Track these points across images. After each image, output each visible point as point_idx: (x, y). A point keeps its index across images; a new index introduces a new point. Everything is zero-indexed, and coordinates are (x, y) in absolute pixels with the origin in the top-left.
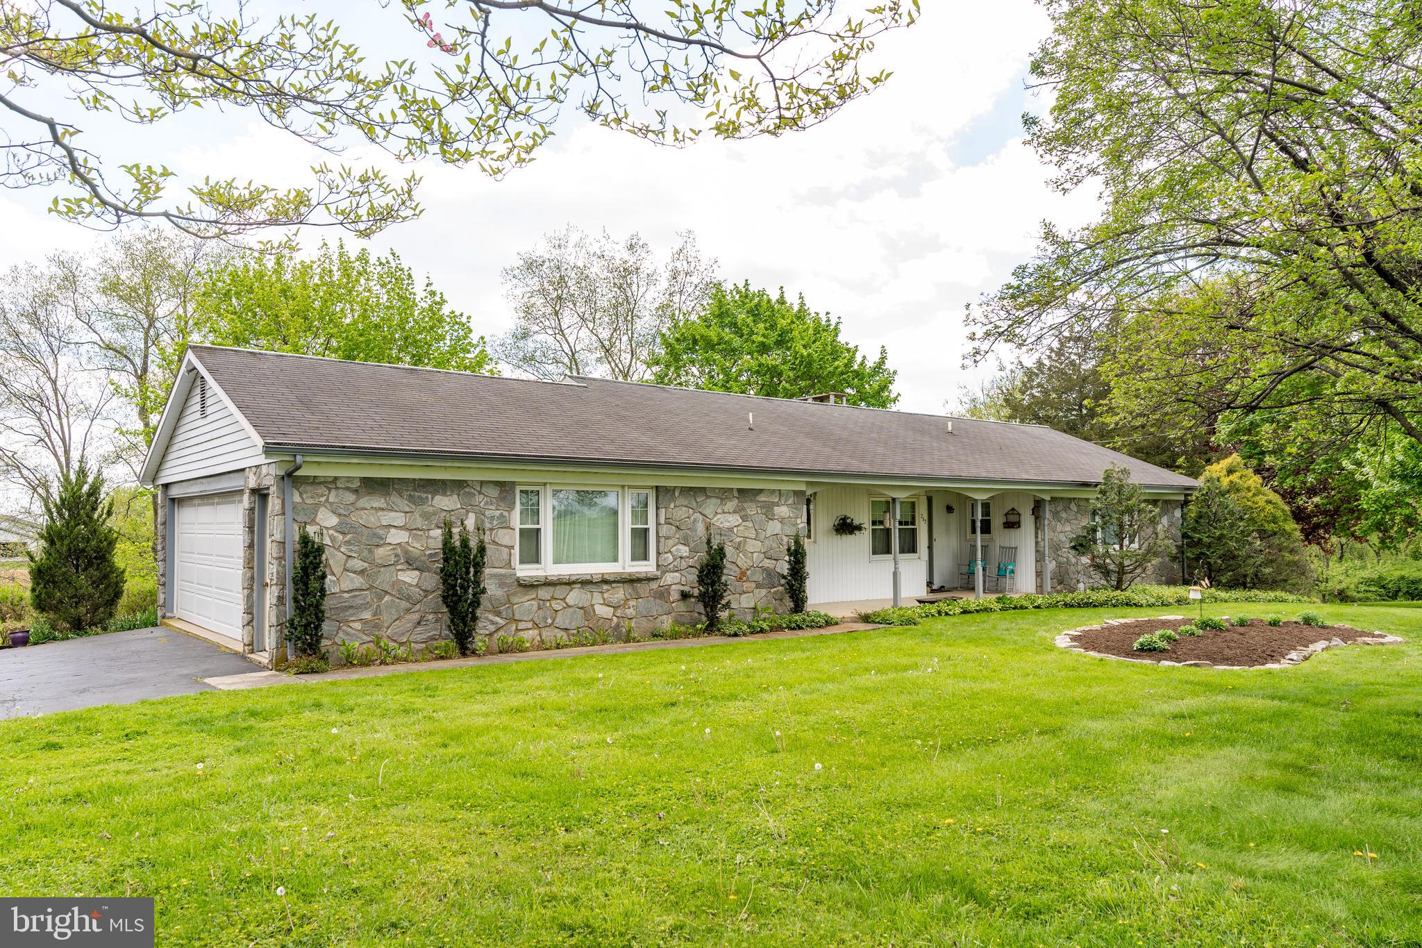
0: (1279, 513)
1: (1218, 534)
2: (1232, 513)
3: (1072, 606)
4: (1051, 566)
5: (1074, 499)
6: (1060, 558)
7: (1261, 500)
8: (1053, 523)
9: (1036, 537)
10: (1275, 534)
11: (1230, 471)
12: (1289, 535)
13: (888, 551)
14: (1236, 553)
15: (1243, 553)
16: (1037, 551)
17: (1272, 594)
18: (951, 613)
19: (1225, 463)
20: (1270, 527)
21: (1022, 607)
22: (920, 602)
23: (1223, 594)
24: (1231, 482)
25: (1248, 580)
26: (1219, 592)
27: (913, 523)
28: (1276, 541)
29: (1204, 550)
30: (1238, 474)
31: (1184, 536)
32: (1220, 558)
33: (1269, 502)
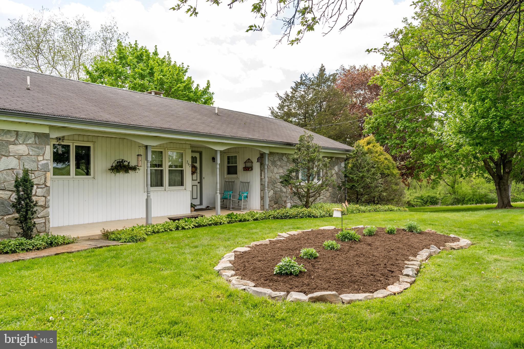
0: (390, 165)
1: (361, 175)
2: (368, 164)
3: (278, 218)
4: (270, 193)
5: (286, 154)
6: (276, 189)
7: (382, 158)
8: (272, 168)
9: (261, 176)
10: (389, 175)
11: (369, 143)
12: (395, 176)
13: (162, 185)
14: (370, 185)
15: (373, 185)
16: (261, 184)
17: (386, 207)
18: (186, 227)
19: (366, 139)
20: (386, 172)
21: (245, 220)
22: (170, 219)
23: (363, 208)
24: (369, 148)
25: (376, 199)
26: (361, 207)
27: (182, 166)
28: (389, 179)
29: (354, 184)
30: (371, 145)
31: (346, 176)
32: (362, 188)
33: (386, 159)
